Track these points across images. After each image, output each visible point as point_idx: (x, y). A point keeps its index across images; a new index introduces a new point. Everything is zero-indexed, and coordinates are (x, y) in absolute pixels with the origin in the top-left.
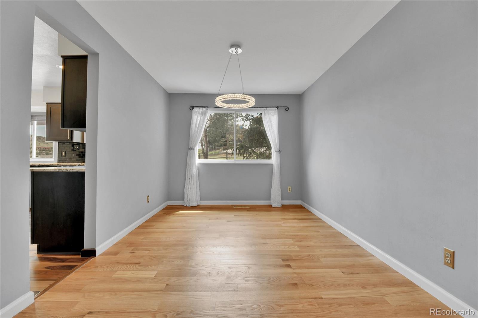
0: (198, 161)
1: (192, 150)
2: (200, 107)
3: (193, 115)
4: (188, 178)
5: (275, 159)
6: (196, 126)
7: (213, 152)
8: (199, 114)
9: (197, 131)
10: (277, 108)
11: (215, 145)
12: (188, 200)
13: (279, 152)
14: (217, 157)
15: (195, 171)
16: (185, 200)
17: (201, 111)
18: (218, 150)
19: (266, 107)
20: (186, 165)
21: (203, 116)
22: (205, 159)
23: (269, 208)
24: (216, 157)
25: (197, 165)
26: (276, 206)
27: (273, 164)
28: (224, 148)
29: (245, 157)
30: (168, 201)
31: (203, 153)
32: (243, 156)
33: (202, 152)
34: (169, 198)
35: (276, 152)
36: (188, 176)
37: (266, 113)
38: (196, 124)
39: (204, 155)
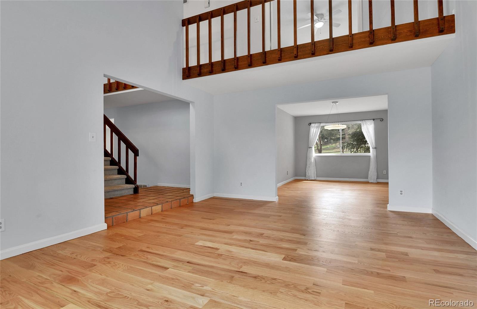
0: (314, 154)
1: (311, 148)
2: (315, 123)
3: (311, 128)
4: (309, 164)
5: (372, 153)
6: (313, 134)
7: (328, 146)
8: (315, 127)
9: (314, 137)
10: (374, 120)
11: (331, 139)
12: (309, 176)
13: (375, 148)
14: (334, 151)
15: (313, 160)
16: (307, 176)
17: (316, 125)
18: (335, 144)
19: (365, 120)
20: (306, 157)
21: (318, 128)
22: (319, 153)
23: (368, 183)
24: (332, 151)
25: (314, 157)
26: (373, 182)
27: (370, 156)
28: (343, 141)
29: (352, 151)
30: (296, 177)
31: (318, 149)
32: (351, 151)
33: (316, 148)
34: (296, 176)
35: (373, 148)
36: (308, 163)
37: (364, 124)
38: (313, 133)
39: (318, 151)
